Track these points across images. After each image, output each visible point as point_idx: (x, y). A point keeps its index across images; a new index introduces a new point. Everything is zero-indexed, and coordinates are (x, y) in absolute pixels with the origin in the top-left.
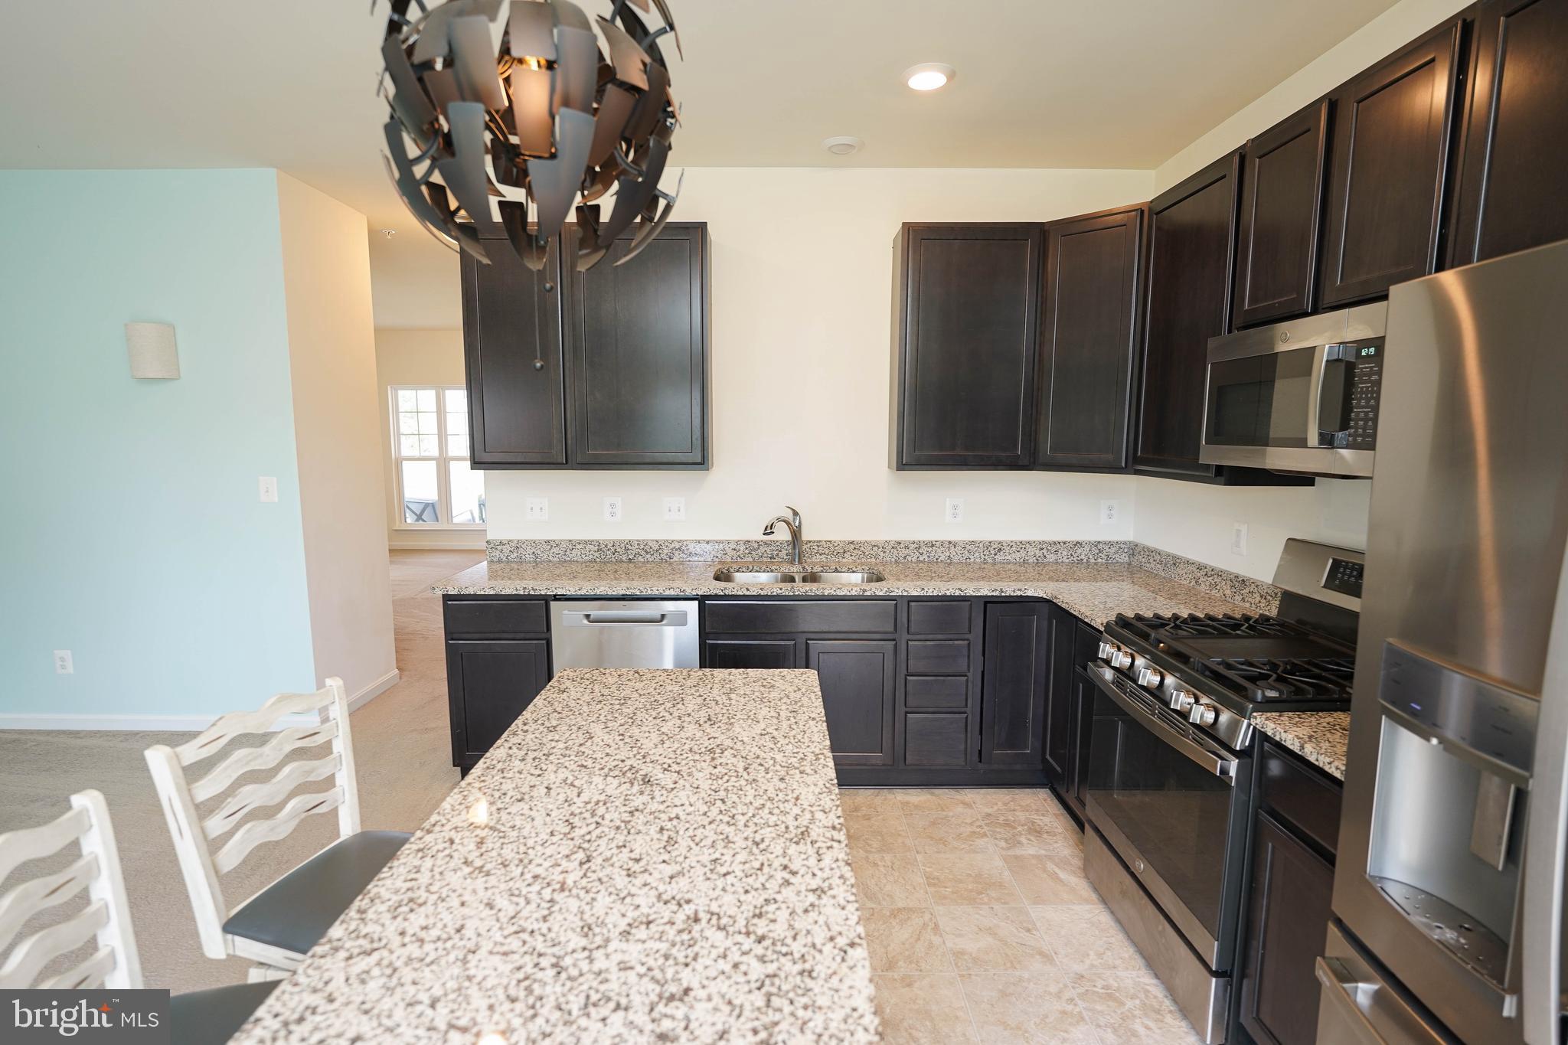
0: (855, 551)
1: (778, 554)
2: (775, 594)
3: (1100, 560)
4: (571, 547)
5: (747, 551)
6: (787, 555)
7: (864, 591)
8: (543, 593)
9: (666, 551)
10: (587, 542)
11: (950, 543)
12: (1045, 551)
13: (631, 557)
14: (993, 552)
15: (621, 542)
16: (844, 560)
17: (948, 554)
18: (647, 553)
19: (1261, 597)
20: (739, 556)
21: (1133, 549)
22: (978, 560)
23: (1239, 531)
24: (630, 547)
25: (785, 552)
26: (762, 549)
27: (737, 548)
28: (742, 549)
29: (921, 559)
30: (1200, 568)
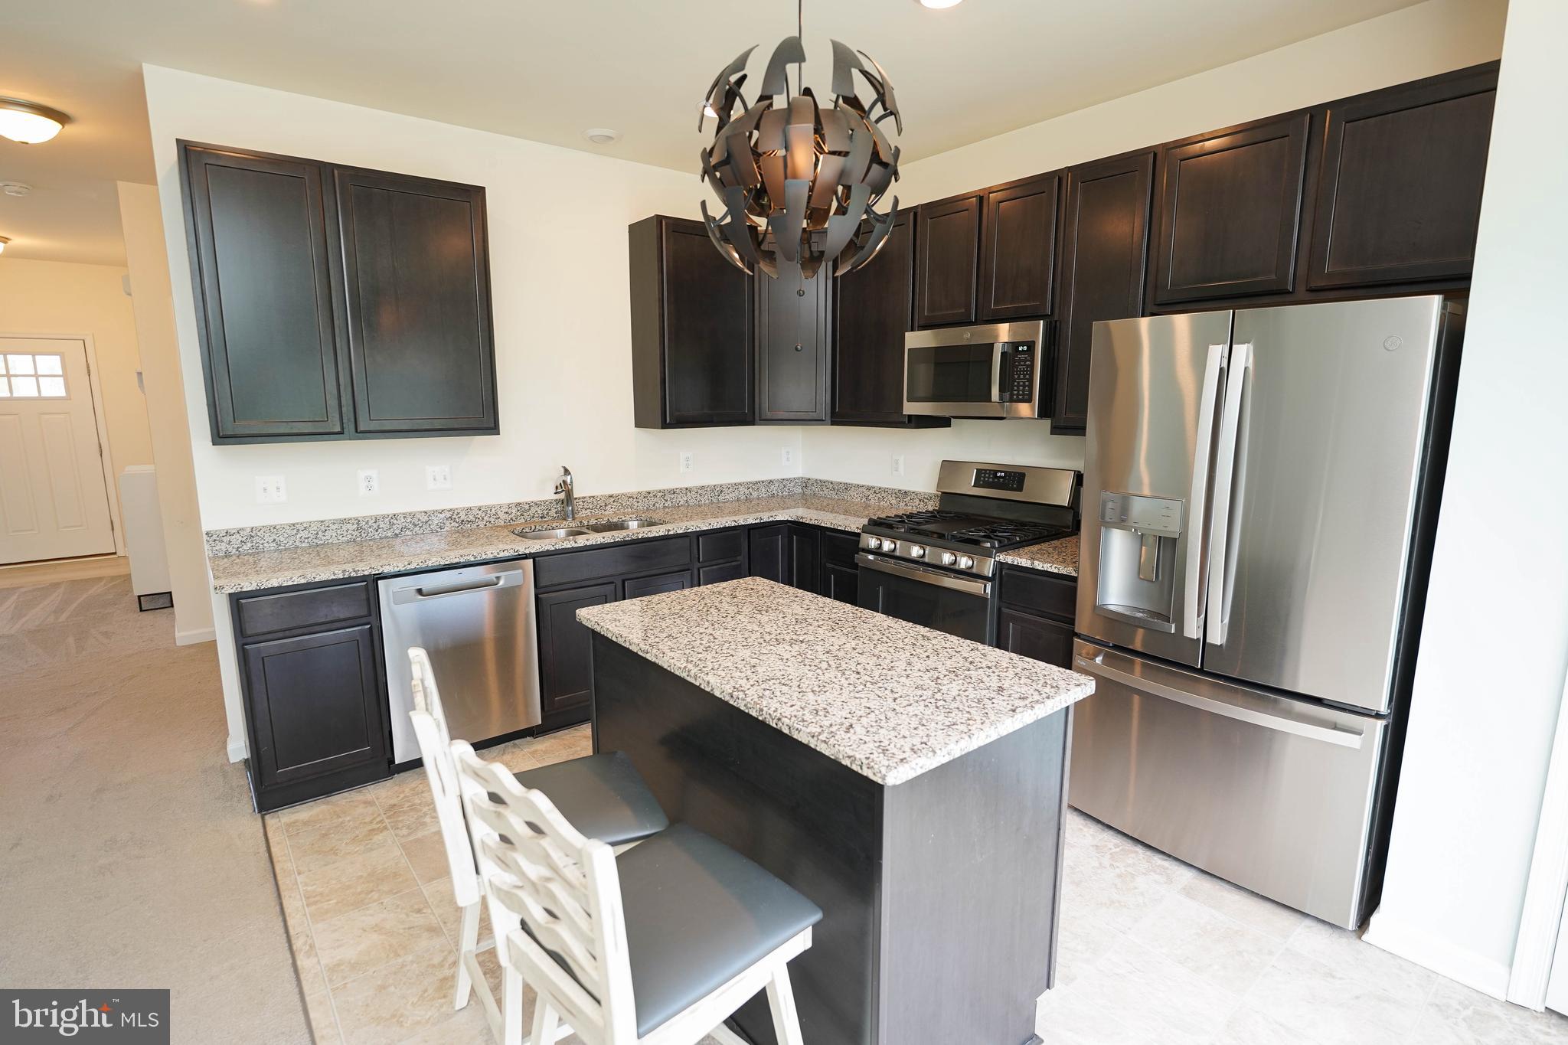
0: (615, 504)
1: (548, 513)
3: (784, 493)
4: (323, 528)
5: (519, 514)
6: (556, 513)
7: (669, 531)
8: (366, 573)
9: (435, 522)
10: (343, 521)
11: (687, 489)
12: (751, 489)
13: (397, 532)
14: (717, 494)
15: (384, 517)
16: (607, 513)
17: (685, 499)
18: (415, 525)
19: (920, 501)
20: (511, 519)
21: (806, 483)
22: (707, 502)
23: (897, 462)
24: (395, 522)
25: (553, 511)
26: (533, 510)
27: (510, 511)
28: (514, 511)
29: (666, 505)
30: (869, 489)
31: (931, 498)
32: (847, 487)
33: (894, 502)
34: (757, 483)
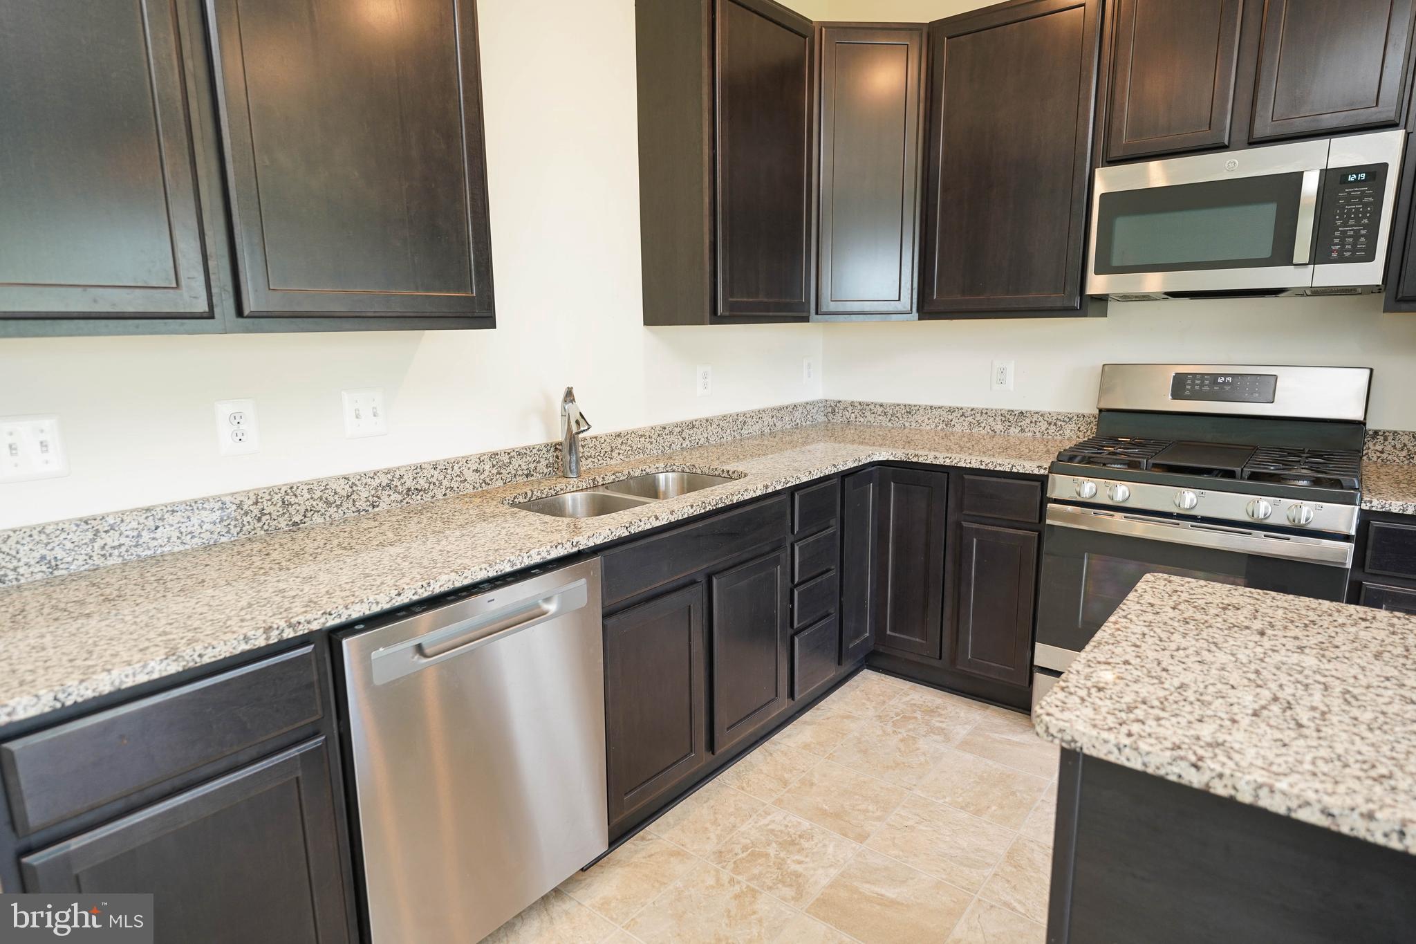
0: (624, 447)
1: (536, 468)
2: (686, 516)
4: (150, 523)
5: (494, 471)
6: (547, 467)
8: (315, 626)
9: (364, 495)
10: (192, 506)
11: (707, 420)
12: (774, 419)
13: (297, 519)
14: (740, 427)
16: (613, 462)
17: (705, 435)
18: (329, 504)
19: (1050, 424)
20: (484, 481)
22: (730, 438)
23: (1001, 370)
24: (293, 500)
25: (544, 463)
26: (515, 463)
27: (481, 468)
28: (487, 467)
30: (951, 410)
31: (1070, 419)
32: (909, 410)
33: (999, 427)
34: (781, 408)
